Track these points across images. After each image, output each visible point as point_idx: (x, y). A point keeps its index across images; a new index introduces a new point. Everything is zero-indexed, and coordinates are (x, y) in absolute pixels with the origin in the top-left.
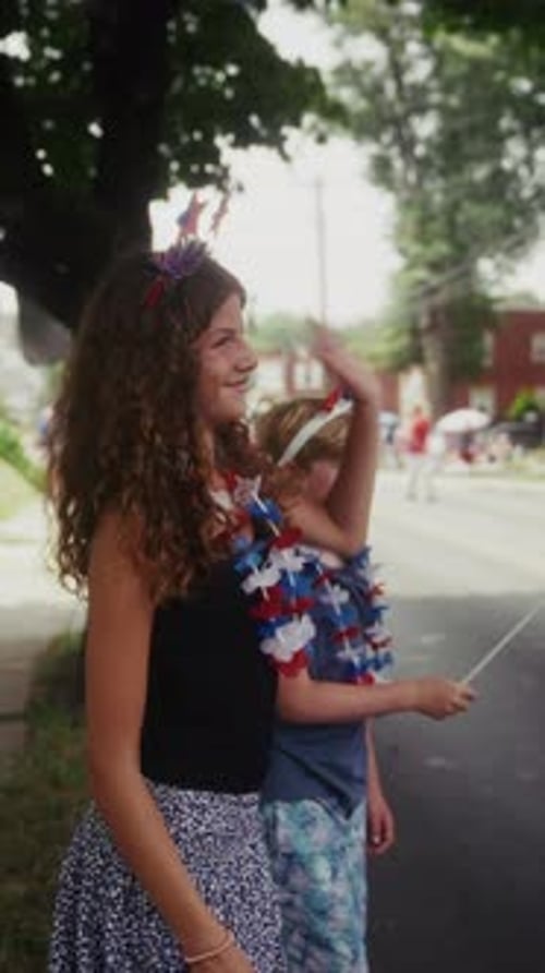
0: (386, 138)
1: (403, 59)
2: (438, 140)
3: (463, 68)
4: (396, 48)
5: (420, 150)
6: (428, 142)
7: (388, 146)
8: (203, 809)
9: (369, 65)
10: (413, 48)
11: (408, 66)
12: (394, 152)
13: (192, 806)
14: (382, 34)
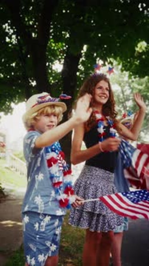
0: (120, 106)
1: (124, 90)
2: (132, 106)
3: (137, 91)
4: (122, 87)
5: (128, 109)
6: (130, 107)
7: (121, 108)
8: (97, 171)
9: (117, 91)
10: (127, 88)
11: (126, 91)
12: (122, 109)
13: (95, 170)
14: (120, 84)
